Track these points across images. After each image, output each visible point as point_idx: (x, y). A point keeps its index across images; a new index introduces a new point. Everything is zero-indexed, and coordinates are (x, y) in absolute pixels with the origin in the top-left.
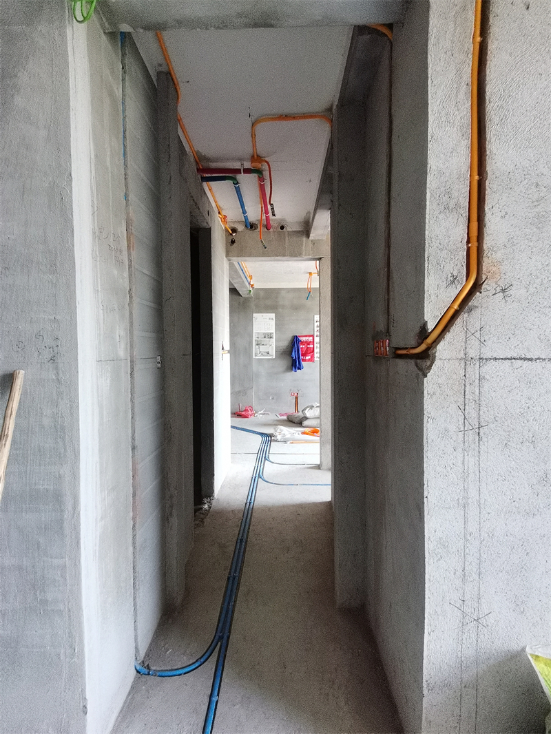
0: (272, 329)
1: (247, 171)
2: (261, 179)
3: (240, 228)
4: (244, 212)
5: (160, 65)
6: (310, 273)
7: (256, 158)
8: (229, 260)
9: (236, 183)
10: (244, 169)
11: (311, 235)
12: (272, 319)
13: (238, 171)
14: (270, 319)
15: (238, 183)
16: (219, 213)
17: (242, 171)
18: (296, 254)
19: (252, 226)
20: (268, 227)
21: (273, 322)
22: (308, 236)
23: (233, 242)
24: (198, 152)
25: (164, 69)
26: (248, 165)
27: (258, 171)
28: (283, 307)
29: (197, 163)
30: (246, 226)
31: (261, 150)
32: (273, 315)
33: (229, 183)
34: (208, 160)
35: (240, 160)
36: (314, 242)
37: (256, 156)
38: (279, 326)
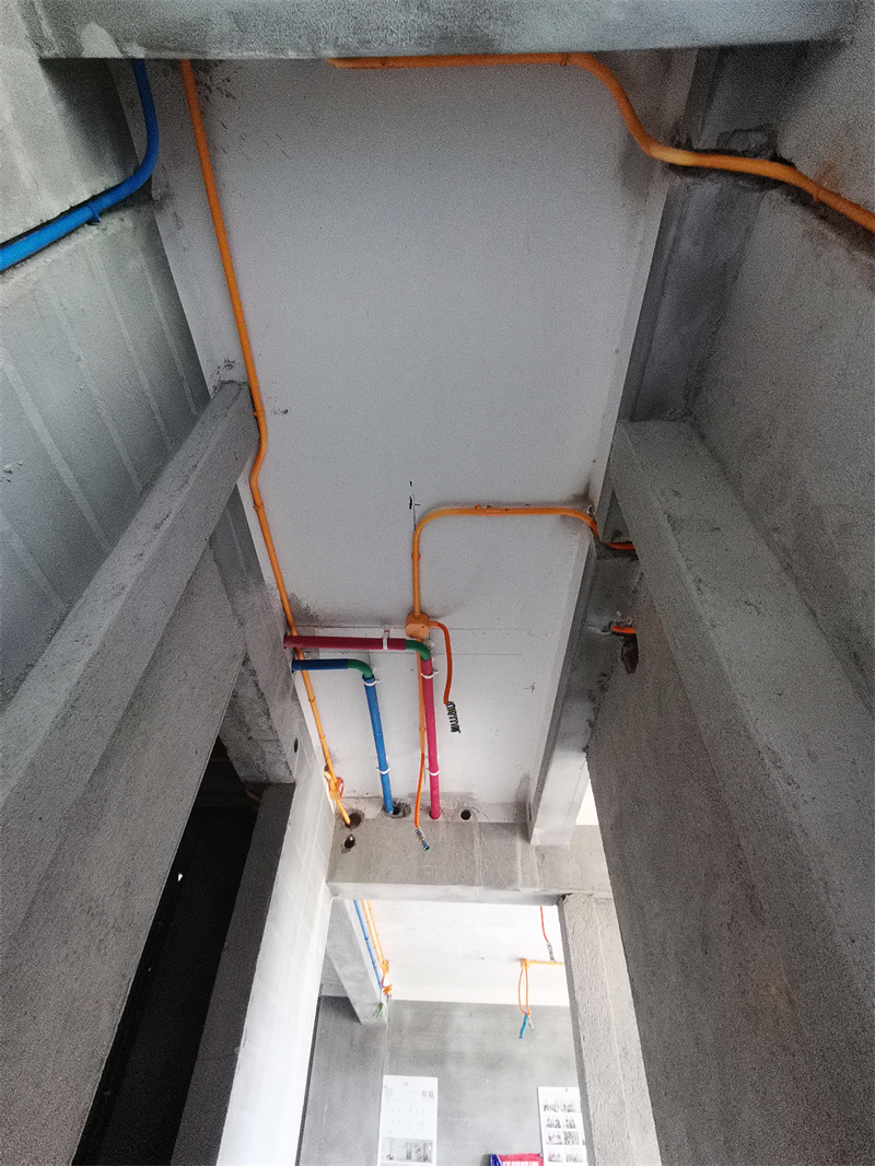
0: (428, 1130)
1: (396, 644)
2: (426, 667)
3: (371, 812)
4: (383, 765)
5: (229, 365)
6: (523, 961)
7: (418, 615)
8: (334, 893)
9: (369, 678)
10: (388, 639)
11: (538, 832)
12: (431, 1095)
13: (375, 643)
14: (424, 1093)
15: (373, 678)
16: (327, 769)
17: (385, 641)
18: (499, 880)
19: (398, 810)
20: (433, 811)
21: (432, 1107)
22: (526, 834)
23: (349, 844)
24: (293, 602)
25: (236, 374)
26: (398, 633)
27: (420, 646)
28: (460, 1058)
29: (288, 625)
30: (385, 809)
31: (430, 600)
32: (431, 1083)
33: (354, 674)
34: (309, 618)
35: (384, 621)
36: (542, 853)
37: (417, 614)
38: (448, 1118)
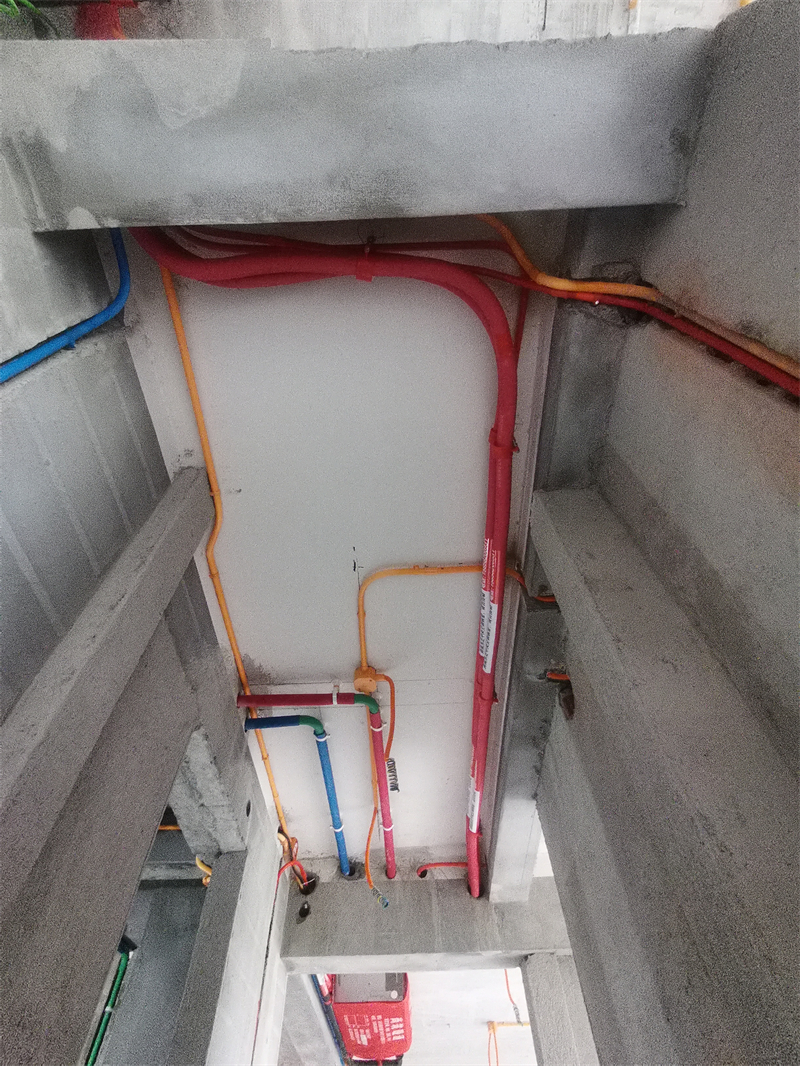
1: (345, 698)
2: (375, 719)
3: (326, 873)
4: (337, 822)
5: (189, 453)
6: (490, 1024)
7: (366, 669)
8: (290, 968)
9: (320, 733)
10: (338, 694)
11: (495, 888)
13: (325, 699)
15: (324, 733)
16: (281, 831)
17: (335, 697)
18: (461, 943)
19: (351, 870)
20: (389, 871)
22: (484, 892)
23: (304, 913)
24: (246, 662)
25: (194, 461)
26: (347, 688)
27: (368, 699)
29: (241, 685)
30: (341, 869)
31: (376, 655)
33: (304, 731)
34: (264, 678)
35: (333, 677)
36: (502, 910)
37: (365, 668)
